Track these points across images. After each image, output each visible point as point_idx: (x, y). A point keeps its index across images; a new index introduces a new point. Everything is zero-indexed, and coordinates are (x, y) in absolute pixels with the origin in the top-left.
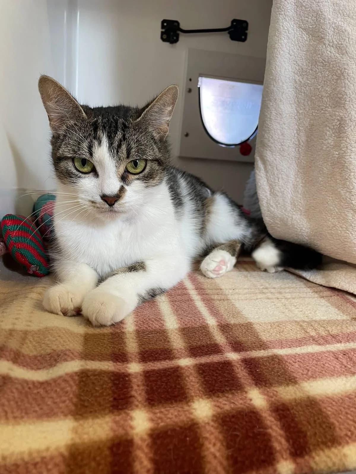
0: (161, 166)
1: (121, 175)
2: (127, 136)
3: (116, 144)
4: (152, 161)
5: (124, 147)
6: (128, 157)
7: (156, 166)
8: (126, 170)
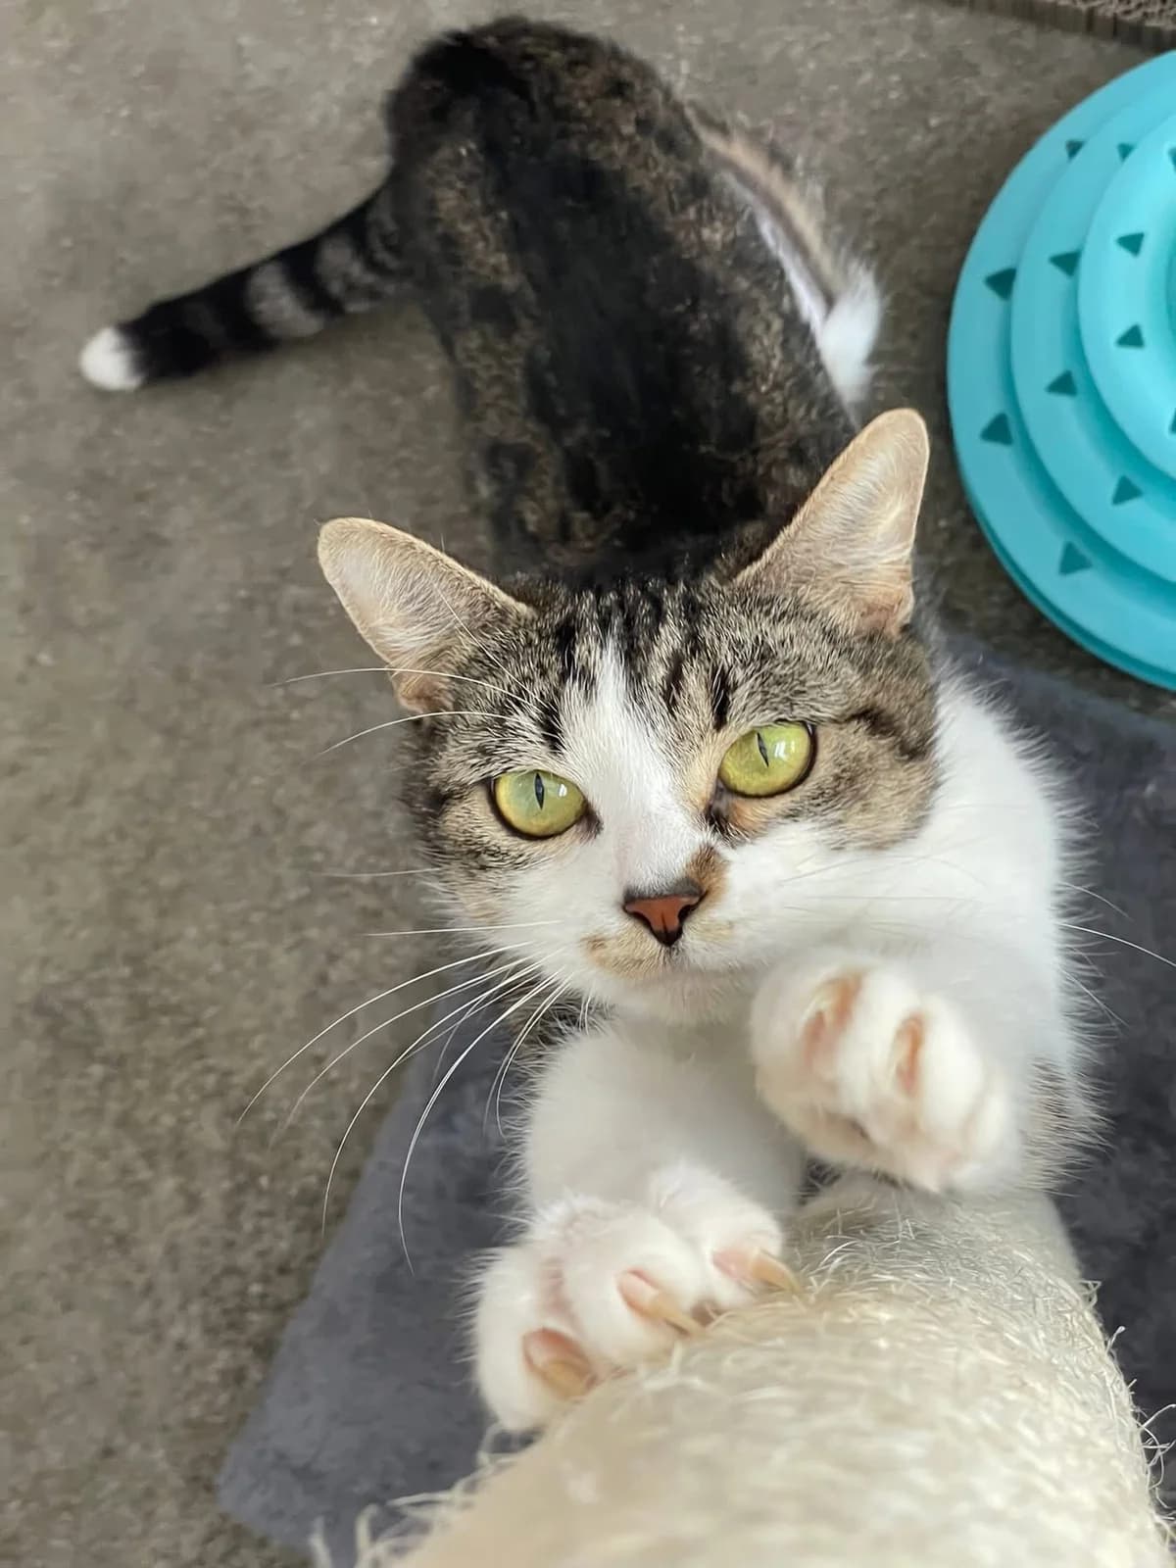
0: (884, 734)
1: (698, 801)
2: (707, 634)
3: (659, 673)
4: (841, 721)
5: (695, 683)
6: (720, 721)
7: (859, 741)
8: (721, 785)
